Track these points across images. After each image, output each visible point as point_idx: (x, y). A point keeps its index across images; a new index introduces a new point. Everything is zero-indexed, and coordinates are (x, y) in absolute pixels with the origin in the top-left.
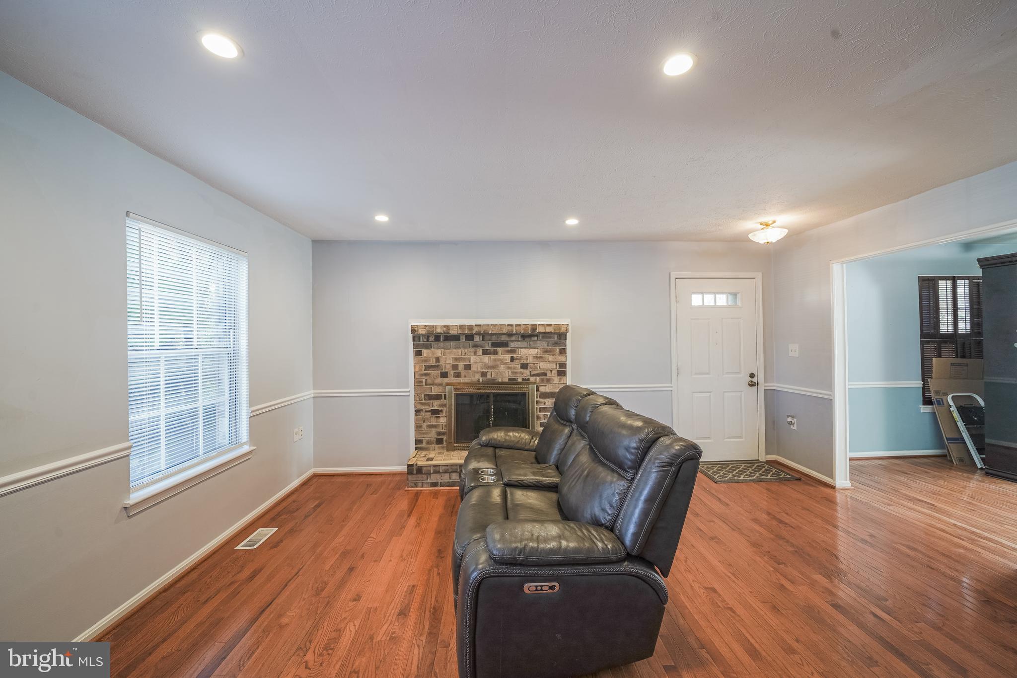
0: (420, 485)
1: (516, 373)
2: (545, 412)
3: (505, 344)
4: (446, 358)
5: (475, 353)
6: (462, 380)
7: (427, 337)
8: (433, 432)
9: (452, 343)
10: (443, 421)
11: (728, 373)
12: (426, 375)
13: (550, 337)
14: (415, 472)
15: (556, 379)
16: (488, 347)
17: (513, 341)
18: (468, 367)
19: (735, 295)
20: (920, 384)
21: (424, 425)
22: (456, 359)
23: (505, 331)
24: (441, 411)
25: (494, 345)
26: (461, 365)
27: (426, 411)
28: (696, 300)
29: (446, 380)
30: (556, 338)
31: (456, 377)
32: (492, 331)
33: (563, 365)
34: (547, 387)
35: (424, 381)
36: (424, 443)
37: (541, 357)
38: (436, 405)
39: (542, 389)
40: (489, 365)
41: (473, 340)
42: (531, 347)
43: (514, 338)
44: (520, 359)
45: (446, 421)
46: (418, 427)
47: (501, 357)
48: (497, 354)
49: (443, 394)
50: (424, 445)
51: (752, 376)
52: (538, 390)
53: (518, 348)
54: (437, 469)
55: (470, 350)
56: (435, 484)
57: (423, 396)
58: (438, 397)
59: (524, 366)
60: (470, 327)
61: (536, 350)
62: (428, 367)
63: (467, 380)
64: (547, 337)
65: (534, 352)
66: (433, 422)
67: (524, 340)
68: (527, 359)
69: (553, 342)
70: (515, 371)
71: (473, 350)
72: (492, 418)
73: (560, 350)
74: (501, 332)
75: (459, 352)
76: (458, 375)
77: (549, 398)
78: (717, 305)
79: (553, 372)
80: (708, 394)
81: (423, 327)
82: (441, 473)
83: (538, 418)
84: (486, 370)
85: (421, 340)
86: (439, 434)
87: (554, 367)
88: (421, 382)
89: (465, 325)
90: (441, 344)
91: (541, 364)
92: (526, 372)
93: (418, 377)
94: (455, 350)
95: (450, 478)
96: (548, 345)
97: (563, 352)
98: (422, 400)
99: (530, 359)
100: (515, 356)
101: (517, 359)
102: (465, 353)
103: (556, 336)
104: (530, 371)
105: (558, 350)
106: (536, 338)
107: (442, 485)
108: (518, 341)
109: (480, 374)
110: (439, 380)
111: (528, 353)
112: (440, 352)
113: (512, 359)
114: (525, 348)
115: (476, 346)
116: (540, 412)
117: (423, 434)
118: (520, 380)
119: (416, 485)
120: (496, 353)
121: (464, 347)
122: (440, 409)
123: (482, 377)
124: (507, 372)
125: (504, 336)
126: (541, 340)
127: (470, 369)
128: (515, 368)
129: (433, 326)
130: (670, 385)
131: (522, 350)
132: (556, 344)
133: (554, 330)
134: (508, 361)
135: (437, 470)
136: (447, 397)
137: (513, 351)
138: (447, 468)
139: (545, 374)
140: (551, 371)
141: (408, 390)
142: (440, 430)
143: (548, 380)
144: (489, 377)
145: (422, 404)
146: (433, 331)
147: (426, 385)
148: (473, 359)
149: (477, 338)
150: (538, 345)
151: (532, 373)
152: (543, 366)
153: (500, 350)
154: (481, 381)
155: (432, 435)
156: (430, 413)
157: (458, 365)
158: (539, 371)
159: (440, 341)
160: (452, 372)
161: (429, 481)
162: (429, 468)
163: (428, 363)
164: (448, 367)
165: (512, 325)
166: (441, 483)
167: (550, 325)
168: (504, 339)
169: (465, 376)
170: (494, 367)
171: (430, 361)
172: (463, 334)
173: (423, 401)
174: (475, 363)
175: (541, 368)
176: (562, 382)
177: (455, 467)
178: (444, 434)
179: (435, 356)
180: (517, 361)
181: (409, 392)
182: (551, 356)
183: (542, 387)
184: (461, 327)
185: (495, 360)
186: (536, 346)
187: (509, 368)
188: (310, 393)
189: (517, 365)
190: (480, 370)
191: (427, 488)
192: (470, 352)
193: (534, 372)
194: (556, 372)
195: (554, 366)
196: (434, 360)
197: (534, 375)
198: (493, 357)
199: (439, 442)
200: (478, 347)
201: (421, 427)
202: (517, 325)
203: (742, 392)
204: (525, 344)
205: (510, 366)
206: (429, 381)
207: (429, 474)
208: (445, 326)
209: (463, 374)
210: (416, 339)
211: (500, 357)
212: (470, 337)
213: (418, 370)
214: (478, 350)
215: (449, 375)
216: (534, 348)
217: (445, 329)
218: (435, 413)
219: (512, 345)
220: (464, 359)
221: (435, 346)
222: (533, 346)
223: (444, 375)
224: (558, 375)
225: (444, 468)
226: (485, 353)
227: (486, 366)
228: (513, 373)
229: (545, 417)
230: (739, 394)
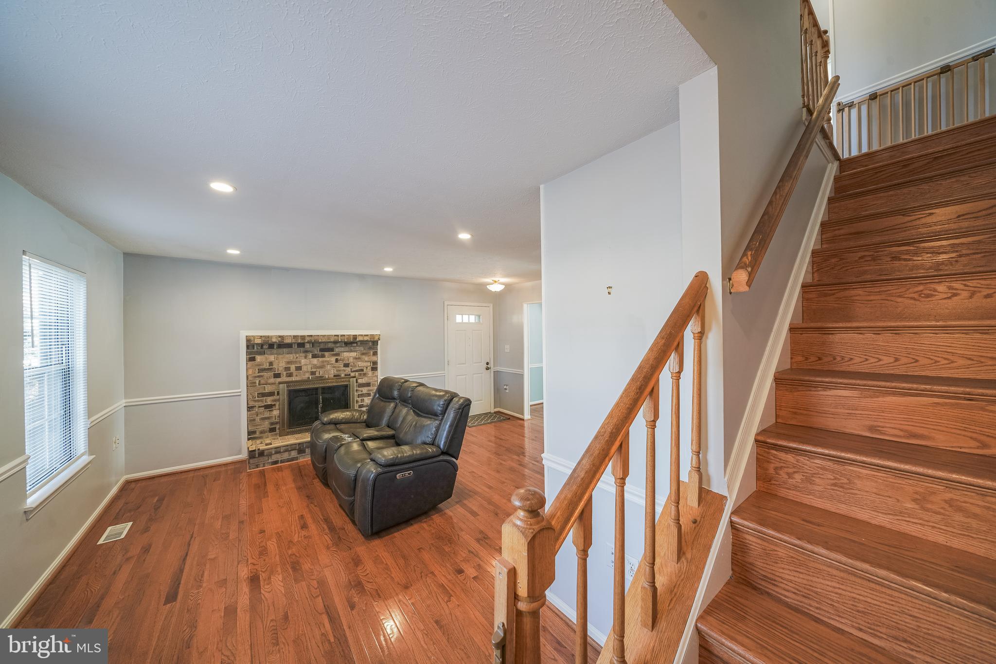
0: (262, 465)
1: (340, 370)
2: (362, 397)
3: (331, 350)
4: (279, 362)
5: (306, 357)
6: (294, 379)
7: (262, 345)
8: (267, 423)
9: (285, 350)
10: (276, 413)
11: (475, 363)
12: (259, 377)
13: (366, 344)
14: (257, 456)
15: (370, 373)
16: (317, 351)
17: (337, 347)
18: (299, 368)
19: (479, 316)
21: (258, 419)
22: (288, 363)
23: (332, 340)
24: (275, 405)
25: (322, 350)
26: (293, 367)
27: (259, 407)
28: (459, 319)
29: (278, 380)
30: (370, 344)
31: (288, 377)
32: (321, 340)
33: (375, 363)
34: (363, 379)
35: (257, 382)
36: (258, 433)
37: (359, 358)
38: (269, 400)
39: (360, 381)
40: (317, 365)
41: (304, 347)
42: (351, 351)
43: (338, 345)
44: (343, 360)
45: (278, 413)
46: (251, 421)
47: (328, 359)
48: (324, 357)
49: (276, 391)
50: (257, 435)
51: (487, 364)
52: (357, 382)
53: (341, 352)
54: (278, 449)
55: (301, 355)
56: (276, 462)
57: (256, 395)
58: (271, 394)
59: (346, 365)
60: (303, 337)
61: (356, 353)
62: (260, 371)
63: (298, 379)
64: (364, 344)
65: (354, 354)
66: (267, 414)
67: (347, 346)
68: (348, 360)
69: (368, 347)
71: (304, 355)
72: (320, 406)
73: (373, 352)
74: (329, 341)
75: (291, 357)
76: (290, 375)
77: (365, 387)
78: (470, 321)
79: (368, 368)
80: (465, 376)
81: (259, 337)
82: (282, 452)
83: (357, 402)
84: (315, 370)
85: (255, 348)
86: (272, 424)
87: (369, 365)
88: (255, 383)
89: (298, 336)
90: (275, 351)
91: (359, 363)
92: (348, 370)
93: (251, 379)
94: (287, 356)
95: (290, 455)
96: (364, 349)
97: (375, 354)
98: (255, 398)
99: (351, 360)
100: (339, 358)
101: (340, 360)
102: (297, 358)
104: (351, 369)
105: (372, 353)
106: (356, 345)
107: (282, 462)
108: (342, 347)
109: (310, 373)
110: (272, 380)
111: (349, 355)
112: (273, 357)
113: (337, 361)
114: (346, 352)
115: (306, 352)
116: (358, 398)
117: (257, 425)
118: (343, 375)
119: (257, 466)
120: (323, 356)
121: (296, 353)
122: (273, 403)
123: (311, 375)
124: (332, 370)
125: (331, 343)
126: (359, 346)
127: (301, 370)
128: (339, 367)
129: (268, 337)
130: (443, 372)
132: (370, 348)
133: (370, 339)
134: (334, 362)
135: (278, 450)
136: (281, 393)
137: (337, 355)
138: (287, 447)
139: (362, 370)
140: (367, 368)
141: (240, 390)
142: (273, 420)
143: (365, 374)
144: (317, 375)
145: (255, 401)
146: (269, 341)
147: (259, 384)
148: (303, 361)
149: (307, 346)
150: (357, 350)
151: (352, 370)
152: (361, 364)
153: (326, 354)
154: (311, 378)
155: (266, 425)
156: (263, 408)
157: (290, 367)
158: (357, 368)
159: (274, 348)
160: (285, 373)
161: (270, 461)
162: (271, 450)
163: (261, 367)
164: (281, 369)
165: (338, 336)
166: (281, 460)
167: (367, 335)
168: (330, 345)
169: (297, 376)
170: (322, 367)
171: (263, 365)
172: (295, 343)
173: (257, 399)
174: (306, 365)
175: (359, 365)
176: (375, 375)
177: (295, 446)
178: (277, 423)
179: (268, 361)
181: (240, 392)
182: (367, 357)
183: (360, 379)
184: (295, 337)
185: (323, 362)
186: (355, 350)
187: (334, 367)
188: (123, 402)
189: (340, 365)
190: (310, 370)
191: (267, 467)
193: (355, 369)
194: (370, 368)
196: (268, 364)
197: (354, 371)
198: (321, 359)
199: (272, 430)
200: (308, 352)
201: (254, 420)
202: (341, 336)
203: (482, 373)
204: (347, 349)
205: (335, 365)
206: (262, 382)
207: (270, 455)
208: (280, 337)
209: (294, 374)
210: (251, 347)
211: (326, 359)
212: (301, 345)
213: (251, 373)
214: (308, 354)
215: (282, 376)
216: (354, 351)
217: (280, 339)
218: (269, 407)
219: (337, 350)
220: (295, 362)
221: (269, 353)
223: (277, 376)
224: (372, 370)
225: (284, 448)
226: (314, 356)
227: (315, 366)
228: (337, 371)
229: (363, 401)
230: (480, 375)
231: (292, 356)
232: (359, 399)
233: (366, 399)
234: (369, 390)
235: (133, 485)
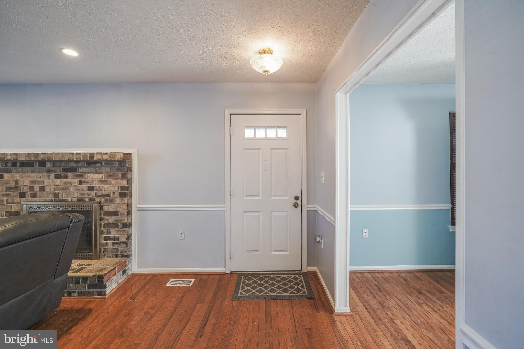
1: (83, 194)
2: (109, 228)
3: (74, 170)
4: (24, 181)
5: (49, 177)
6: (38, 200)
7: (6, 163)
9: (28, 169)
11: (275, 196)
12: (7, 195)
13: (112, 164)
15: (118, 200)
16: (59, 172)
17: (81, 167)
18: (42, 189)
20: (450, 207)
22: (33, 182)
23: (66, 158)
26: (37, 187)
28: (249, 133)
29: (23, 200)
30: (117, 164)
31: (32, 197)
32: (55, 158)
33: (124, 188)
34: (110, 207)
35: (5, 200)
37: (105, 181)
39: (106, 208)
40: (60, 187)
41: (45, 166)
42: (96, 172)
43: (80, 165)
44: (87, 182)
51: (297, 198)
52: (102, 209)
53: (85, 173)
55: (44, 174)
59: (91, 189)
61: (101, 175)
62: (8, 189)
63: (41, 200)
64: (106, 164)
65: (99, 176)
67: (89, 166)
68: (93, 183)
69: (116, 168)
70: (83, 192)
71: (46, 174)
73: (122, 175)
74: (63, 159)
75: (34, 176)
76: (34, 196)
77: (112, 216)
78: (267, 137)
79: (116, 193)
80: (257, 214)
83: (102, 232)
84: (58, 192)
85: (1, 166)
87: (117, 189)
88: (2, 201)
90: (19, 169)
91: (106, 187)
92: (93, 193)
94: (31, 175)
96: (111, 171)
98: (4, 216)
99: (96, 183)
100: (83, 180)
101: (84, 182)
102: (40, 177)
103: (117, 163)
104: (96, 193)
105: (120, 175)
106: (99, 165)
108: (85, 167)
109: (53, 195)
110: (18, 200)
111: (94, 177)
112: (18, 176)
113: (80, 183)
114: (91, 173)
115: (49, 171)
116: (104, 228)
118: (87, 200)
120: (66, 177)
121: (39, 172)
123: (54, 197)
124: (76, 193)
125: (72, 163)
126: (104, 167)
127: (44, 191)
128: (82, 190)
129: (4, 154)
130: (224, 205)
131: (89, 175)
132: (118, 170)
133: (110, 157)
134: (77, 184)
137: (81, 176)
139: (109, 196)
140: (114, 193)
143: (112, 201)
144: (61, 197)
146: (4, 158)
147: (8, 203)
148: (46, 182)
149: (48, 164)
150: (103, 171)
151: (98, 195)
152: (106, 188)
153: (70, 174)
154: (54, 200)
157: (34, 187)
158: (103, 193)
159: (17, 166)
160: (29, 193)
163: (8, 185)
164: (25, 188)
165: (72, 154)
167: (107, 154)
168: (72, 165)
169: (40, 197)
170: (64, 189)
171: (10, 183)
172: (36, 161)
174: (49, 185)
175: (105, 190)
176: (123, 202)
179: (15, 179)
180: (85, 184)
182: (114, 180)
183: (106, 206)
185: (65, 183)
186: (101, 171)
187: (78, 190)
189: (84, 187)
190: (53, 191)
192: (44, 176)
194: (118, 194)
195: (116, 189)
196: (14, 183)
197: (99, 196)
198: (64, 180)
200: (51, 172)
202: (77, 154)
203: (287, 212)
204: (92, 169)
205: (78, 188)
206: (10, 200)
209: (38, 195)
211: (70, 180)
212: (42, 163)
214: (51, 174)
215: (26, 195)
216: (99, 173)
219: (81, 171)
220: (39, 182)
221: (14, 171)
222: (99, 171)
223: (22, 195)
224: (120, 197)
226: (57, 177)
227: (59, 188)
228: (81, 194)
229: (109, 232)
230: (285, 214)
231: (36, 175)
232: (105, 230)
233: (112, 230)
234: (116, 220)
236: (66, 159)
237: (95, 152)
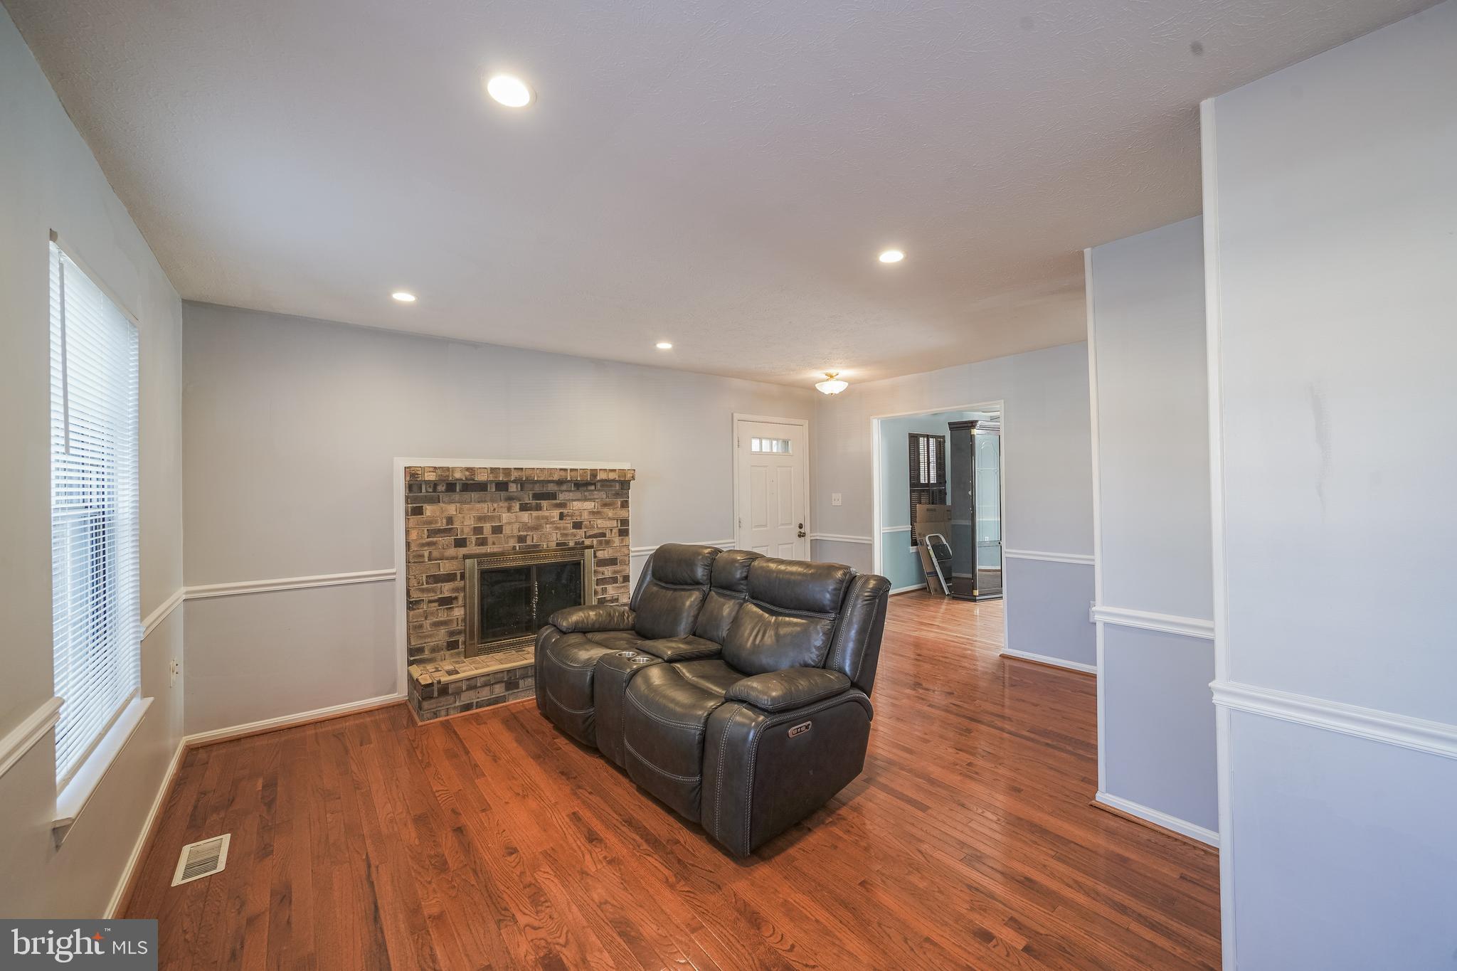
0: (443, 713)
1: (567, 535)
2: (604, 585)
3: (552, 496)
4: (464, 517)
5: (509, 509)
6: (489, 549)
7: (435, 485)
8: (443, 631)
9: (474, 495)
10: (458, 612)
11: (783, 524)
12: (429, 544)
13: (611, 486)
14: (436, 694)
15: (617, 541)
16: (528, 499)
17: (562, 491)
18: (497, 530)
19: (786, 442)
20: (909, 526)
21: (427, 624)
22: (480, 519)
23: (556, 477)
24: (456, 598)
25: (537, 496)
26: (487, 527)
27: (430, 602)
28: (755, 446)
29: (463, 551)
30: (617, 486)
31: (479, 546)
32: (538, 477)
33: (625, 522)
34: (606, 552)
35: (426, 554)
36: (426, 652)
37: (598, 513)
38: (446, 589)
39: (600, 554)
40: (529, 525)
41: (507, 490)
42: (586, 500)
43: (564, 487)
44: (572, 516)
45: (462, 612)
46: (414, 628)
47: (546, 513)
48: (540, 510)
49: (458, 572)
50: (427, 654)
51: (801, 526)
52: (595, 557)
53: (569, 500)
54: (472, 682)
55: (501, 504)
56: (468, 707)
57: (424, 579)
58: (450, 578)
59: (577, 525)
60: (507, 471)
61: (593, 504)
62: (432, 533)
63: (496, 549)
64: (607, 486)
65: (589, 505)
66: (443, 616)
67: (578, 489)
68: (581, 516)
69: (614, 492)
70: (565, 532)
71: (506, 504)
72: (535, 600)
73: (622, 502)
74: (551, 479)
75: (484, 508)
76: (482, 542)
77: (608, 565)
78: (773, 451)
79: (614, 531)
80: (766, 548)
81: (431, 469)
82: (481, 687)
83: (596, 593)
84: (525, 533)
85: (424, 490)
86: (452, 634)
87: (615, 525)
88: (422, 556)
89: (499, 468)
90: (456, 496)
91: (599, 521)
92: (581, 533)
93: (416, 549)
94: (478, 506)
95: (492, 693)
96: (607, 497)
97: (625, 505)
98: (423, 585)
99: (585, 516)
100: (565, 511)
101: (568, 515)
102: (494, 510)
103: (617, 484)
104: (585, 532)
105: (619, 503)
106: (593, 488)
107: (479, 705)
108: (570, 491)
109: (516, 539)
110: (452, 552)
111: (582, 507)
112: (454, 508)
113: (562, 516)
114: (578, 500)
115: (510, 499)
116: (597, 585)
117: (425, 637)
118: (572, 544)
119: (436, 715)
120: (539, 508)
121: (493, 501)
122: (454, 595)
123: (519, 542)
124: (554, 535)
125: (552, 484)
126: (599, 490)
127: (501, 533)
128: (565, 528)
129: (448, 469)
130: (733, 541)
131: (575, 503)
132: (617, 495)
133: (619, 477)
134: (557, 518)
135: (472, 684)
136: (467, 575)
137: (562, 505)
138: (488, 678)
139: (604, 535)
140: (611, 530)
141: (393, 570)
142: (454, 627)
143: (608, 542)
144: (529, 542)
145: (423, 590)
146: (448, 476)
147: (430, 560)
148: (505, 517)
149: (513, 487)
150: (595, 497)
151: (588, 535)
152: (601, 523)
153: (544, 503)
154: (518, 548)
155: (441, 636)
156: (436, 604)
157: (482, 527)
158: (596, 531)
159: (455, 491)
160: (473, 538)
161: (457, 704)
162: (460, 684)
163: (433, 526)
164: (466, 530)
165: (565, 470)
166: (477, 702)
167: (614, 471)
168: (552, 488)
169: (494, 544)
170: (536, 528)
171: (436, 522)
172: (493, 482)
173: (425, 586)
174: (509, 523)
175: (599, 526)
176: (624, 544)
177: (501, 675)
178: (459, 633)
179: (446, 514)
180: (568, 518)
181: (394, 574)
182: (612, 511)
183: (600, 552)
184: (493, 470)
185: (538, 518)
186: (593, 497)
187: (557, 528)
188: (181, 592)
189: (568, 523)
190: (516, 533)
191: (454, 715)
192: (502, 507)
193: (591, 533)
194: (617, 531)
195: (614, 523)
196: (444, 521)
197: (590, 537)
198: (535, 514)
199: (452, 645)
200: (514, 499)
201: (421, 626)
202: (571, 470)
203: (792, 543)
204: (578, 495)
205: (558, 525)
206: (435, 554)
207: (458, 693)
208: (468, 469)
209: (490, 541)
210: (415, 488)
211: (545, 513)
212: (501, 486)
213: (415, 538)
214: (514, 504)
215: (468, 543)
216: (590, 500)
217: (467, 473)
218: (446, 602)
219: (562, 497)
220: (491, 518)
221: (446, 499)
222: (590, 497)
223: (461, 543)
224: (619, 536)
225: (483, 679)
226: (524, 508)
227: (526, 527)
228: (563, 535)
229: (604, 590)
230: (789, 546)
231: (487, 506)
232: (599, 588)
233: (610, 587)
234: (615, 572)
235: (202, 755)
236: (554, 479)
237: (598, 468)
